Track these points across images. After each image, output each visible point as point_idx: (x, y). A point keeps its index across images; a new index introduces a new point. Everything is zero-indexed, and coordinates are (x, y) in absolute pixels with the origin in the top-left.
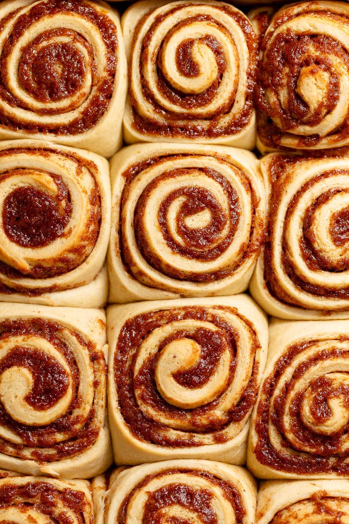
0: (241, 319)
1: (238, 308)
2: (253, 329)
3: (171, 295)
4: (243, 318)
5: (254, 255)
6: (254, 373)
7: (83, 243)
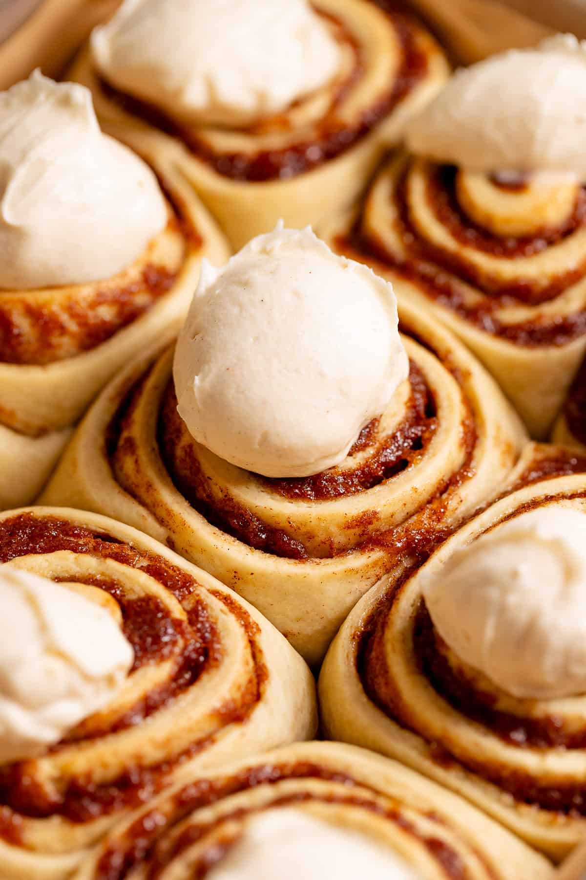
0: (254, 656)
1: (263, 631)
2: (262, 689)
3: (151, 522)
4: (258, 655)
5: (377, 554)
6: (188, 753)
7: (65, 318)
